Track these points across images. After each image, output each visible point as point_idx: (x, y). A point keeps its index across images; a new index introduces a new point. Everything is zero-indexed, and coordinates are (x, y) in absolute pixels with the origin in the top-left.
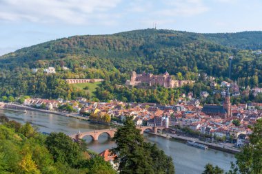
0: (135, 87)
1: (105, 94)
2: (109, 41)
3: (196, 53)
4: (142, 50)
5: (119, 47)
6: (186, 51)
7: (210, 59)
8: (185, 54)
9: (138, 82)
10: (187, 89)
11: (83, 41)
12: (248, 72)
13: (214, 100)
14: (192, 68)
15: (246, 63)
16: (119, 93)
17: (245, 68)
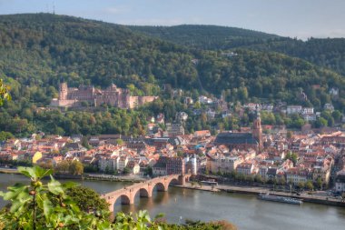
0: (70, 109)
1: (20, 124)
3: (144, 55)
4: (47, 49)
5: (4, 41)
7: (166, 63)
8: (126, 56)
9: (72, 102)
10: (154, 110)
12: (230, 82)
13: (202, 124)
14: (147, 77)
15: (224, 69)
16: (43, 120)
17: (226, 76)
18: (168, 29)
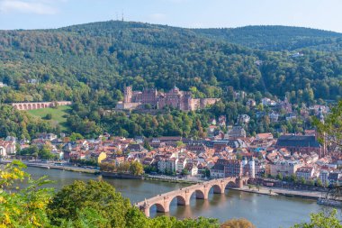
0: (133, 112)
2: (60, 38)
3: (207, 57)
4: (115, 54)
5: (78, 49)
6: (189, 54)
7: (229, 65)
8: (189, 59)
9: (136, 105)
10: (215, 112)
11: (17, 38)
12: (295, 83)
13: (264, 127)
14: (209, 79)
15: (288, 70)
16: (110, 122)
17: (290, 77)
18: (232, 30)
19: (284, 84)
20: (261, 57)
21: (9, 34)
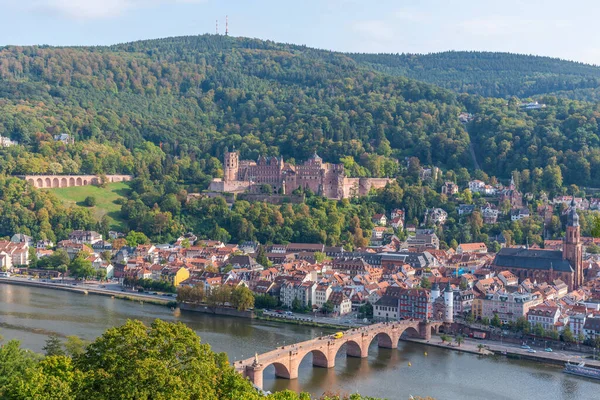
0: (240, 197)
1: (159, 220)
2: (114, 63)
3: (374, 105)
4: (211, 94)
5: (145, 83)
6: (343, 99)
7: (413, 119)
8: (343, 107)
10: (386, 203)
11: (38, 61)
14: (376, 144)
15: (518, 132)
16: (197, 214)
17: (521, 144)
18: (420, 58)
19: (510, 156)
20: (471, 107)
21: (25, 52)
